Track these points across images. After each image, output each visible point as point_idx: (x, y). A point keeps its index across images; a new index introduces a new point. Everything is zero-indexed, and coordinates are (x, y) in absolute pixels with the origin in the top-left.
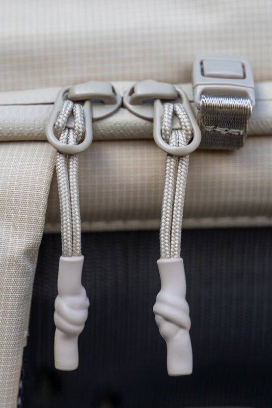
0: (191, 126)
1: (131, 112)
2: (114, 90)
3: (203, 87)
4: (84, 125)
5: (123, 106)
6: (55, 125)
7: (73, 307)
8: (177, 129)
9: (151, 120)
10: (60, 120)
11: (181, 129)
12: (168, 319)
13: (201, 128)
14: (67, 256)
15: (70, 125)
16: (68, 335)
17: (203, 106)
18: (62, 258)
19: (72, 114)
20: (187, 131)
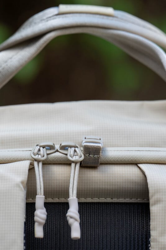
0: (81, 154)
1: (60, 152)
2: (54, 144)
3: (85, 141)
4: (44, 152)
5: (57, 151)
6: (33, 153)
7: (41, 213)
8: (76, 155)
9: (66, 155)
10: (35, 151)
11: (77, 155)
12: (71, 217)
13: (84, 155)
14: (38, 195)
15: (39, 153)
16: (40, 223)
17: (85, 146)
18: (37, 196)
19: (39, 150)
20: (79, 155)
